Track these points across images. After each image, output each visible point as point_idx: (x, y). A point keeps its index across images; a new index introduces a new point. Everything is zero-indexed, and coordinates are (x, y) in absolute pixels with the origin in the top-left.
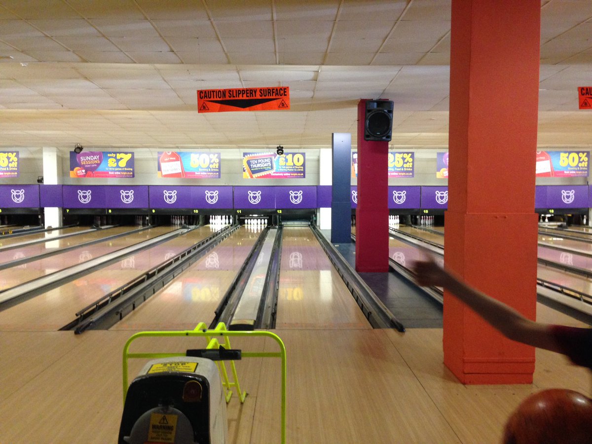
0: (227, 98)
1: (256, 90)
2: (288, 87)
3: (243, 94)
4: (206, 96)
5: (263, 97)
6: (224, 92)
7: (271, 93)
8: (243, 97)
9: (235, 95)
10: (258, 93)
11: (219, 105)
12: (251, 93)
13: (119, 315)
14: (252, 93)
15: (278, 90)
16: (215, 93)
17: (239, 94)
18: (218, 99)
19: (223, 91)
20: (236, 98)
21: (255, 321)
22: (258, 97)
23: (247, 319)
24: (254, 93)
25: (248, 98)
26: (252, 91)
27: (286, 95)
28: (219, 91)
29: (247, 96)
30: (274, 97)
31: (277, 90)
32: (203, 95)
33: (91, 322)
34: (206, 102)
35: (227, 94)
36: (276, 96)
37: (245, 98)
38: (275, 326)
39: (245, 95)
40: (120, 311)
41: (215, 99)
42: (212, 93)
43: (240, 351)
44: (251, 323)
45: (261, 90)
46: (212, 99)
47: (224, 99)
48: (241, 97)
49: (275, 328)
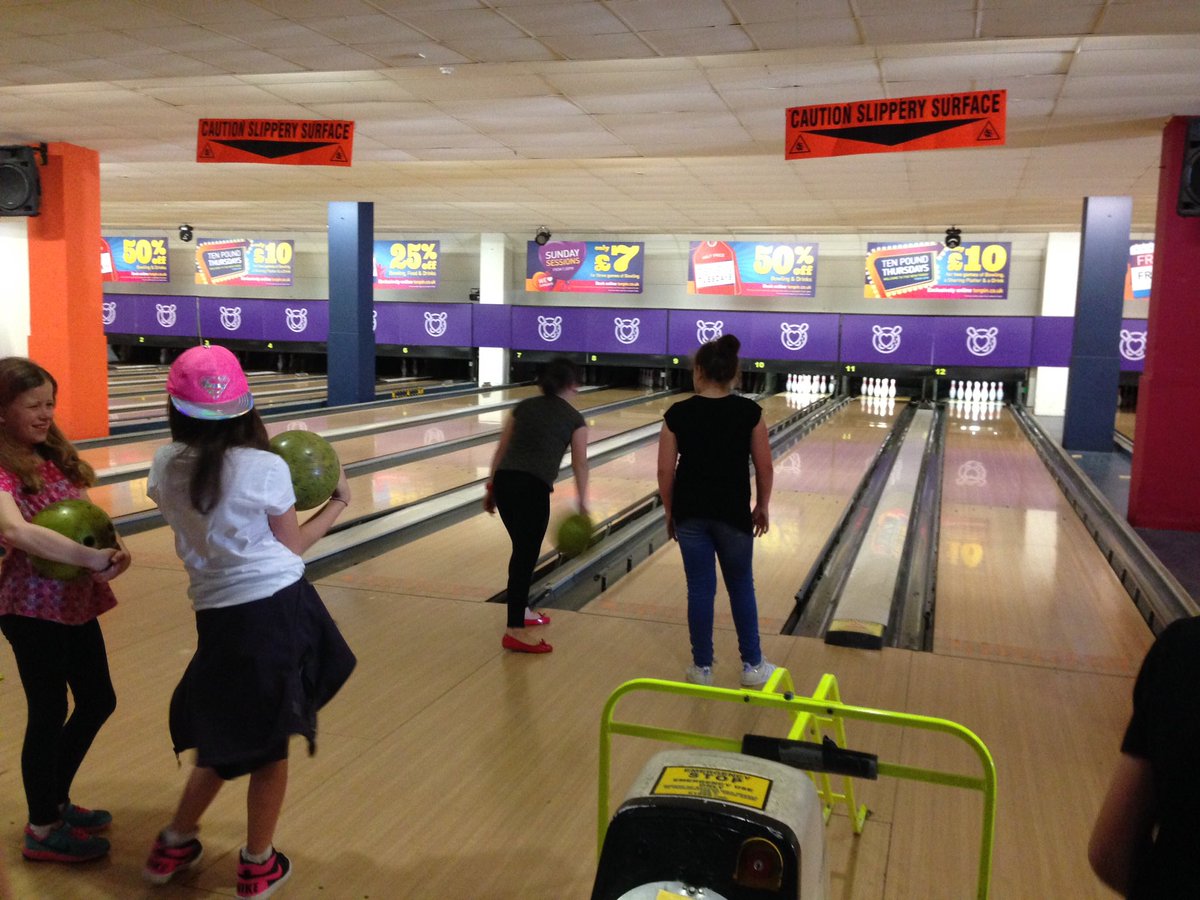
0: (854, 124)
1: (924, 101)
2: (1004, 92)
3: (892, 111)
4: (804, 122)
5: (941, 118)
6: (846, 110)
7: (961, 105)
8: (890, 118)
9: (872, 115)
10: (929, 109)
11: (833, 140)
12: (910, 110)
13: (600, 581)
14: (914, 110)
15: (979, 100)
16: (826, 113)
17: (882, 112)
18: (833, 126)
19: (845, 108)
20: (873, 123)
21: (885, 628)
22: (928, 117)
23: (867, 622)
24: (918, 109)
25: (902, 122)
26: (914, 105)
27: (997, 110)
28: (837, 108)
29: (902, 117)
30: (968, 116)
31: (975, 98)
32: (798, 118)
33: (547, 591)
34: (805, 135)
35: (855, 114)
36: (972, 113)
37: (896, 120)
38: (932, 644)
39: (896, 115)
40: (601, 573)
41: (826, 127)
42: (819, 113)
43: (874, 758)
44: (877, 632)
45: (936, 100)
46: (818, 127)
47: (847, 126)
48: (885, 121)
49: (931, 650)
